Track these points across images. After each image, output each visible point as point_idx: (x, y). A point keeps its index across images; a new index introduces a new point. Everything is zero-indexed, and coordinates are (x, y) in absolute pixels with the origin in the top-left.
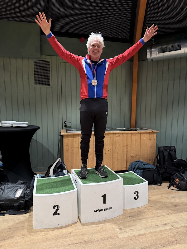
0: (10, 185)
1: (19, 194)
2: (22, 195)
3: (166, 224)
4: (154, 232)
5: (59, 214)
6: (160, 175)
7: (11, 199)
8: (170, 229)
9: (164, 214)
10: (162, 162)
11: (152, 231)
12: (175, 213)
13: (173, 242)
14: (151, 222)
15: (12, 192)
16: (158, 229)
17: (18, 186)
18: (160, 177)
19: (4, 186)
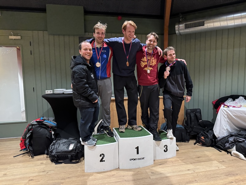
0: (64, 140)
1: (71, 147)
2: (74, 148)
3: (189, 170)
4: (178, 175)
5: (104, 161)
6: (188, 134)
7: (65, 151)
8: (192, 173)
9: (188, 163)
10: (189, 122)
11: (177, 174)
12: (197, 163)
13: (193, 181)
14: (177, 169)
15: (66, 146)
16: (182, 173)
17: (70, 142)
18: (187, 135)
19: (59, 142)
